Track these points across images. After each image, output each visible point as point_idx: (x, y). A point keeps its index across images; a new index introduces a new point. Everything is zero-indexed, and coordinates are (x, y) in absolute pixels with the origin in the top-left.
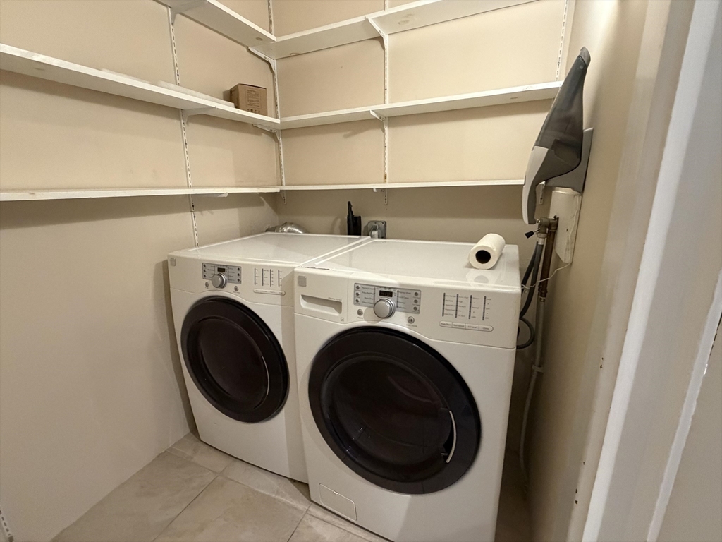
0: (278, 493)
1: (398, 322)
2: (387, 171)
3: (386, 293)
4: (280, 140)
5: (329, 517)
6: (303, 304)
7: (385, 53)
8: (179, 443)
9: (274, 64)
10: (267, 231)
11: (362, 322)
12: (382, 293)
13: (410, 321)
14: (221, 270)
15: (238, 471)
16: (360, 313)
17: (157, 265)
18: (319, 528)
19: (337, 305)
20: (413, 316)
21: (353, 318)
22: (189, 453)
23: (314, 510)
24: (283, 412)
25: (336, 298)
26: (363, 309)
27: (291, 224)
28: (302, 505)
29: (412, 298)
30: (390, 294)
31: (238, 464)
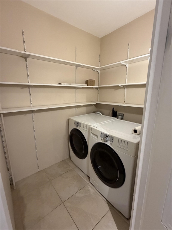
0: (83, 177)
1: (108, 143)
2: (125, 100)
3: (107, 136)
4: (99, 90)
5: (93, 187)
6: (91, 134)
7: (127, 69)
8: (67, 159)
9: (99, 72)
10: (93, 113)
11: (101, 142)
12: (106, 136)
13: (111, 144)
14: (78, 123)
15: (77, 169)
16: (101, 139)
17: (67, 119)
18: (90, 188)
19: (97, 136)
20: (112, 143)
21: (100, 140)
22: (68, 162)
23: (90, 184)
24: (86, 158)
25: (97, 135)
26: (102, 139)
27: (99, 111)
28: (88, 182)
29: (112, 138)
30: (107, 137)
31: (77, 168)
